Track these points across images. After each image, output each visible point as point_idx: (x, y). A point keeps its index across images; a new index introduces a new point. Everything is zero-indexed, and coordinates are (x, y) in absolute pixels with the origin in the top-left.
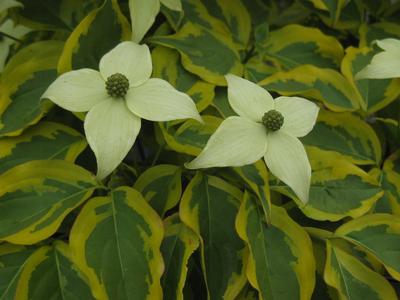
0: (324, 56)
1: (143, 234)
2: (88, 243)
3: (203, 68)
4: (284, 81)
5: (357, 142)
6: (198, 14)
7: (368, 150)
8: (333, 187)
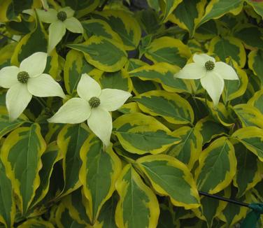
0: (182, 56)
1: (38, 148)
2: (11, 150)
3: (97, 62)
4: (148, 71)
5: (181, 110)
6: (104, 30)
7: (187, 116)
8: (148, 135)
